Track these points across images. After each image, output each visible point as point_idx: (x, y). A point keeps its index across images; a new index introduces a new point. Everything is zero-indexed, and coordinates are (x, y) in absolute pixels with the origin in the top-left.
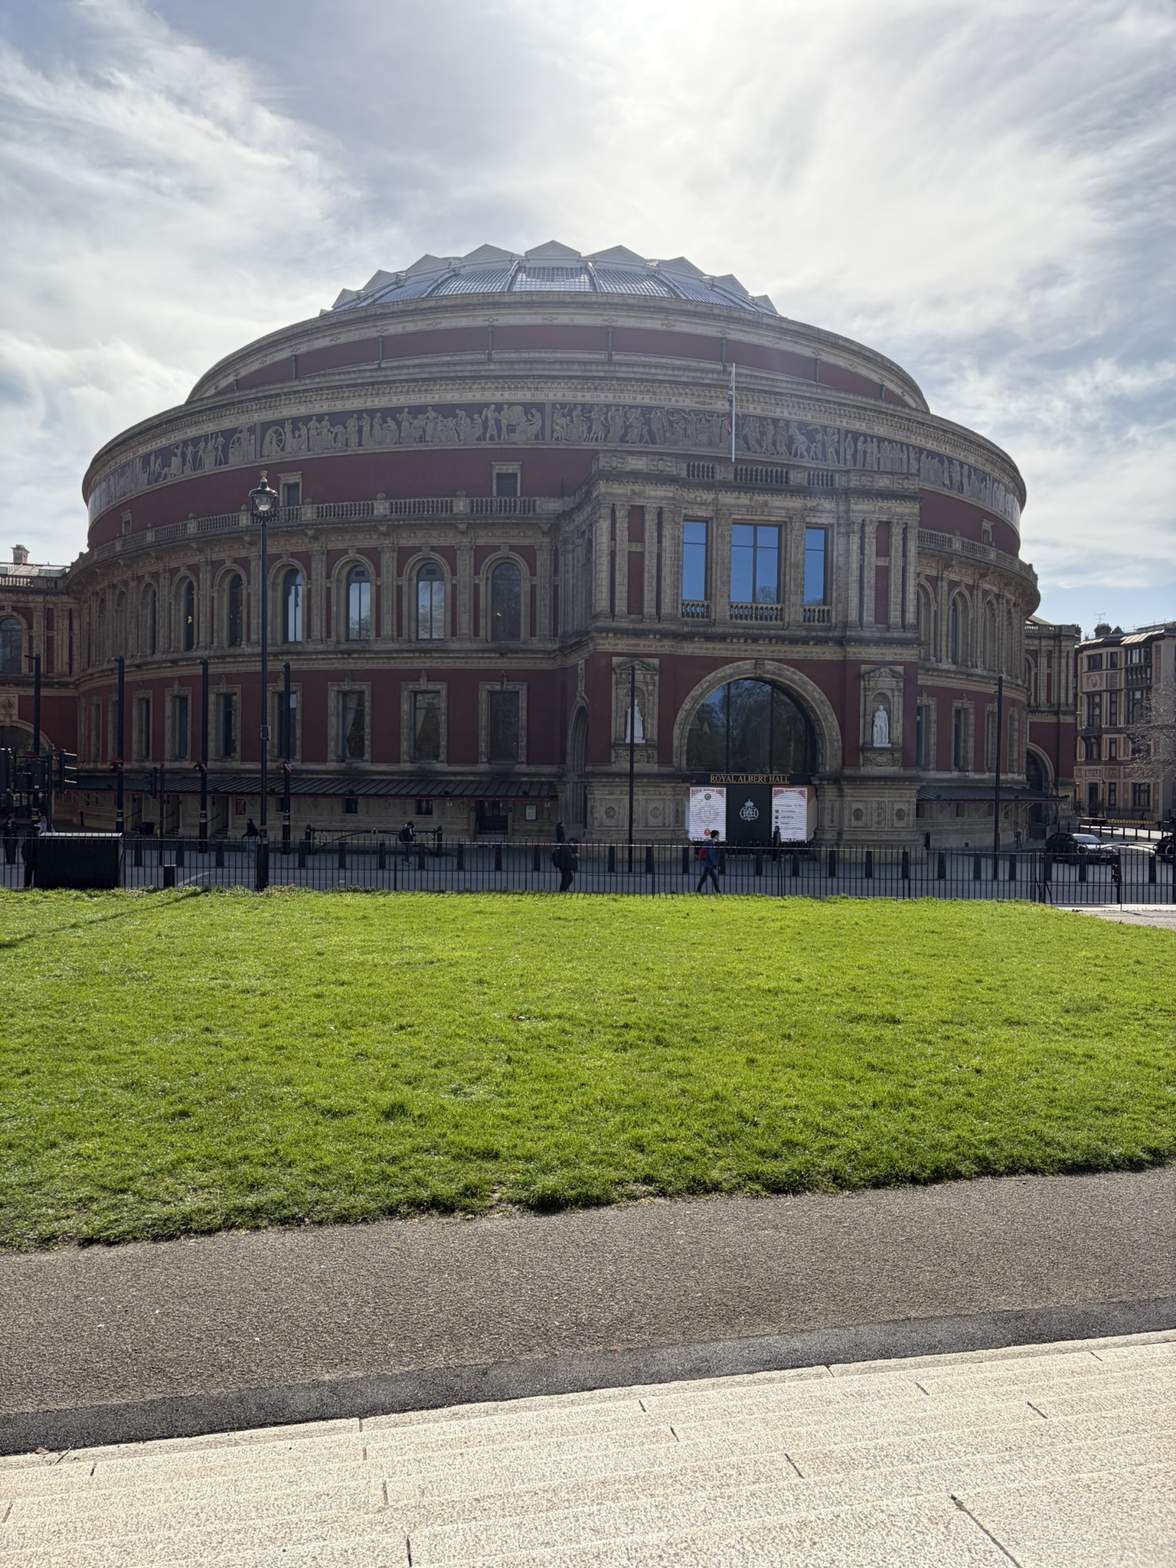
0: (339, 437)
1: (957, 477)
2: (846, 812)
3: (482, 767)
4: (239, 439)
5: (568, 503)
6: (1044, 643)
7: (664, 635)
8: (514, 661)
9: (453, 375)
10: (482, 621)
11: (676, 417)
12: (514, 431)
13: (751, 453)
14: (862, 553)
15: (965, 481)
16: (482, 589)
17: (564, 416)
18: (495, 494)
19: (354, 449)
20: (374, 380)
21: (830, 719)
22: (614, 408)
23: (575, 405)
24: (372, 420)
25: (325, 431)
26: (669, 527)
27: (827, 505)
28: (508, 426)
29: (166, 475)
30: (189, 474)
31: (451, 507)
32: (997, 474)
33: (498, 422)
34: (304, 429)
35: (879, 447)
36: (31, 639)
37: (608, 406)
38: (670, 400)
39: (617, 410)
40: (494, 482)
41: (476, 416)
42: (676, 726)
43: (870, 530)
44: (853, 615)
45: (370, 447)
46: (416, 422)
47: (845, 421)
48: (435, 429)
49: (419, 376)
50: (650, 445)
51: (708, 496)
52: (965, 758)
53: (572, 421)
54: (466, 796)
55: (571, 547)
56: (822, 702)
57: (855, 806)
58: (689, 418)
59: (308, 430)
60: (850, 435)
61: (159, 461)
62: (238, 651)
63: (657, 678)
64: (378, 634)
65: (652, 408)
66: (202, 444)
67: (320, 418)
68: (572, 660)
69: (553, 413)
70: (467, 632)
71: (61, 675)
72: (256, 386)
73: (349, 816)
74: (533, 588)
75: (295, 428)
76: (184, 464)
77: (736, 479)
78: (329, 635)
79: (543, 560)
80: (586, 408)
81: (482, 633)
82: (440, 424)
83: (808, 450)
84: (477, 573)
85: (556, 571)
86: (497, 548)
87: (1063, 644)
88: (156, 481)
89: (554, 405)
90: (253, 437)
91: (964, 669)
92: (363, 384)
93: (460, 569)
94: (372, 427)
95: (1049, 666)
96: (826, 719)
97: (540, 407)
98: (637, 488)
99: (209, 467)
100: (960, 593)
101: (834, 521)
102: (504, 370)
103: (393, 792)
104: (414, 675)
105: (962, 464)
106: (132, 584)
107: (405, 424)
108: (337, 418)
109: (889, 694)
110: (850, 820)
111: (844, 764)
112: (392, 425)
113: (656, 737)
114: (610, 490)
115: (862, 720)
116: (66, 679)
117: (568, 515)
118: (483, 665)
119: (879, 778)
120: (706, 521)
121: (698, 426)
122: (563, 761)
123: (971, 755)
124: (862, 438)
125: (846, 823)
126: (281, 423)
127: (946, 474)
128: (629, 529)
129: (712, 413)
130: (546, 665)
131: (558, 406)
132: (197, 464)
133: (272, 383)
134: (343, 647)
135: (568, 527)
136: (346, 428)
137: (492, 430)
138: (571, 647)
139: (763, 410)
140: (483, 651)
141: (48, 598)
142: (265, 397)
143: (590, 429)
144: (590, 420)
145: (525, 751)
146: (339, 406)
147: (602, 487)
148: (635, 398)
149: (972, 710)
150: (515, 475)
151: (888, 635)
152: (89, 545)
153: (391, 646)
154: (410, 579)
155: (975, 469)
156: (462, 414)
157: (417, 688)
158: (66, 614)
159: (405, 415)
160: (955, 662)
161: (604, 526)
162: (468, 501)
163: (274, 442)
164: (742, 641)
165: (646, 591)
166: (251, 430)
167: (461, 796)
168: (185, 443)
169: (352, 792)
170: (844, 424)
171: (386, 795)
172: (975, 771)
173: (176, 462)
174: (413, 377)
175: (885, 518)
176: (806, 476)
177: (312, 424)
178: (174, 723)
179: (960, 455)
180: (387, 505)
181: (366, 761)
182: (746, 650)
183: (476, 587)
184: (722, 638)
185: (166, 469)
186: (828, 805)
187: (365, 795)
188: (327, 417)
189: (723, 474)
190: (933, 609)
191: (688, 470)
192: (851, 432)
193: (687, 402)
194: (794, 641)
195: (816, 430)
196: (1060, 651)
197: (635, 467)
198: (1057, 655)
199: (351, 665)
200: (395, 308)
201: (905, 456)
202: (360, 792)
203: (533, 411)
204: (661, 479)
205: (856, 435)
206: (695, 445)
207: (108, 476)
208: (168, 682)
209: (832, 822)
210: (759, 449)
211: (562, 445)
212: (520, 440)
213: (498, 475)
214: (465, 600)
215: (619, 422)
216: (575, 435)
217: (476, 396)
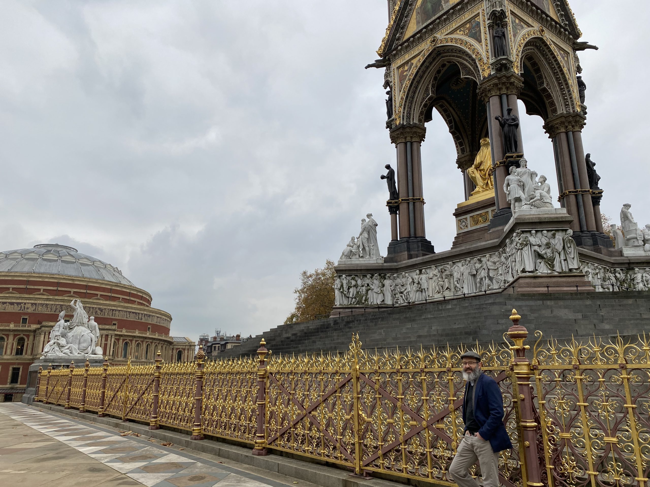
1: (140, 317)
3: (8, 386)
5: (38, 326)
6: (187, 347)
8: (20, 360)
10: (13, 351)
15: (143, 317)
16: (14, 344)
17: (41, 306)
18: (21, 323)
23: (44, 304)
28: (27, 308)
31: (9, 326)
37: (52, 304)
39: (55, 305)
40: (21, 320)
41: (19, 305)
46: (3, 306)
48: (8, 307)
53: (43, 307)
70: (8, 354)
74: (28, 344)
79: (31, 338)
80: (47, 305)
81: (13, 354)
84: (14, 340)
85: (34, 340)
86: (20, 335)
87: (192, 347)
89: (39, 304)
93: (9, 339)
97: (35, 304)
105: (142, 314)
114: (45, 329)
117: (38, 329)
118: (12, 361)
127: (137, 317)
135: (38, 331)
137: (23, 308)
138: (34, 358)
139: (90, 305)
140: (12, 358)
143: (47, 309)
144: (47, 307)
145: (20, 382)
147: (43, 328)
150: (27, 319)
155: (146, 315)
156: (15, 304)
161: (43, 336)
162: (14, 325)
170: (110, 308)
175: (107, 334)
183: (13, 343)
196: (191, 349)
205: (113, 310)
211: (40, 312)
212: (29, 311)
213: (23, 318)
214: (9, 346)
215: (55, 308)
216: (43, 310)
217: (20, 301)
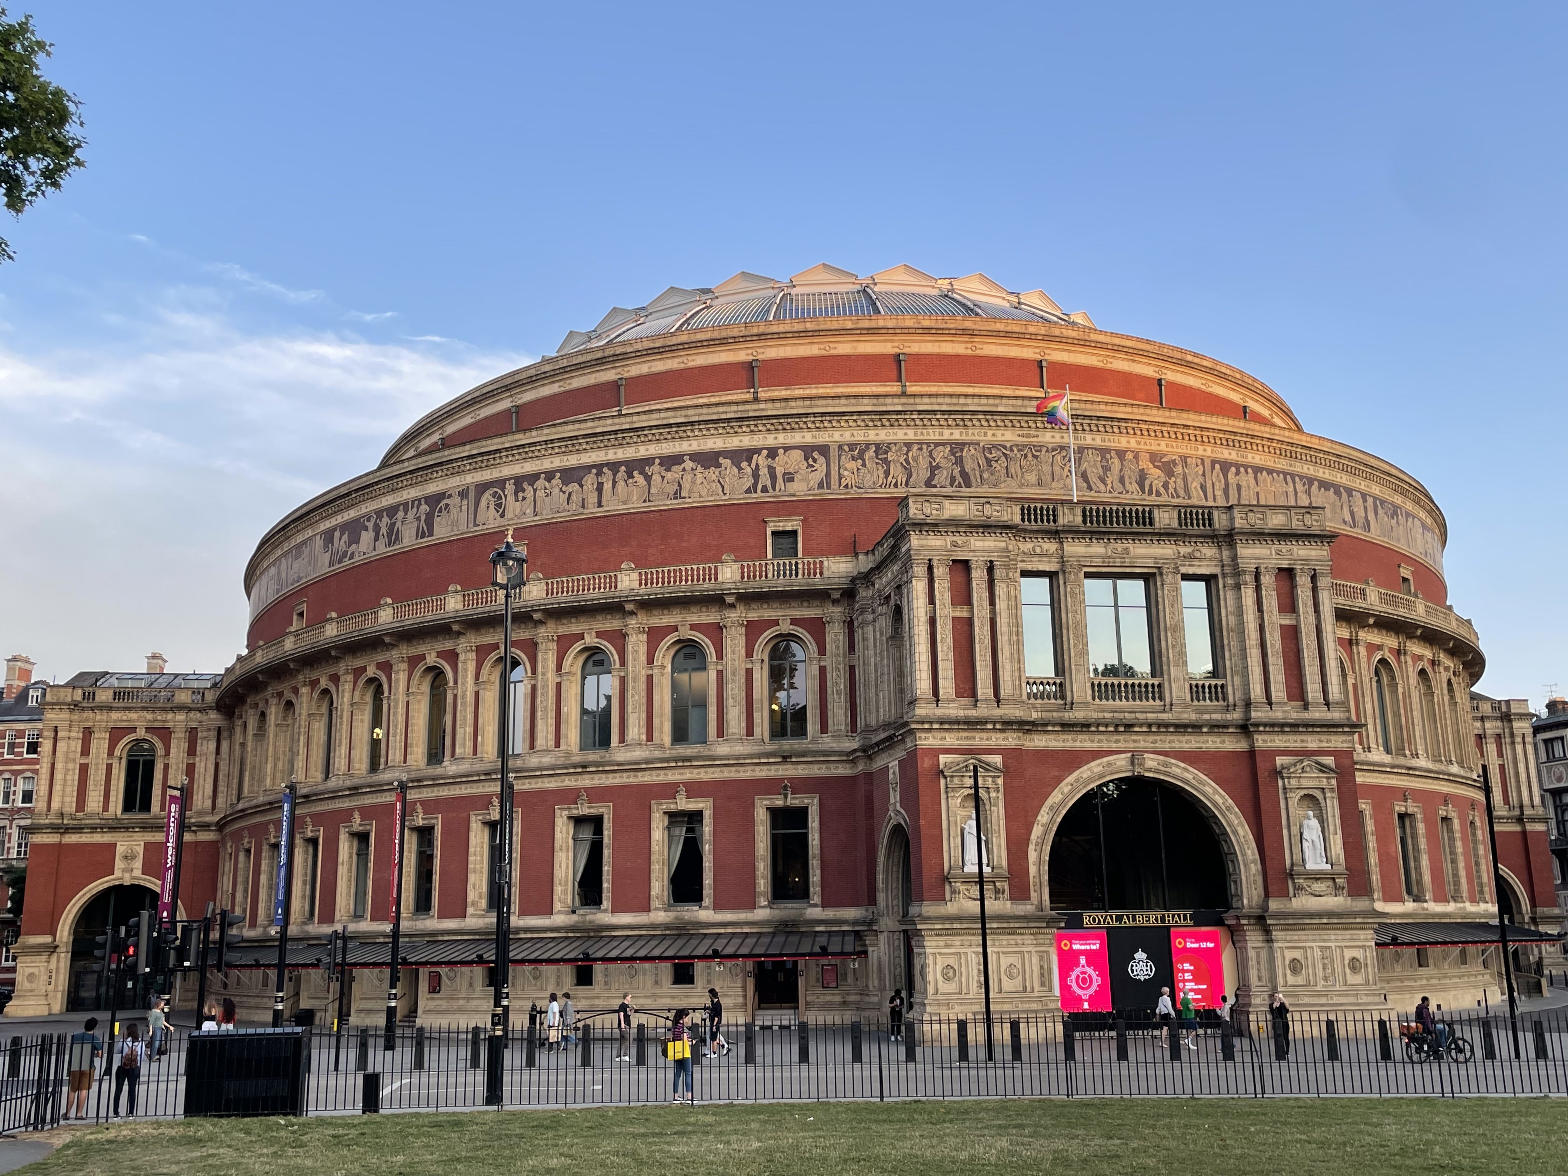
0: (574, 497)
1: (1360, 513)
2: (1279, 963)
3: (762, 913)
4: (447, 505)
5: (865, 563)
6: (1488, 725)
7: (1008, 724)
8: (800, 767)
9: (715, 417)
10: (757, 717)
11: (995, 454)
12: (791, 480)
13: (1093, 493)
14: (1260, 610)
15: (1371, 516)
16: (756, 675)
17: (853, 459)
18: (770, 556)
19: (592, 510)
20: (617, 428)
21: (1240, 831)
22: (916, 447)
23: (868, 445)
24: (615, 475)
25: (556, 491)
26: (1003, 585)
27: (1209, 551)
28: (785, 474)
29: (352, 555)
30: (382, 549)
31: (716, 574)
32: (1409, 506)
33: (772, 471)
34: (529, 491)
35: (1256, 478)
36: (166, 767)
37: (909, 445)
38: (985, 434)
39: (921, 449)
40: (769, 542)
41: (744, 464)
42: (1032, 847)
43: (1267, 580)
44: (1257, 690)
45: (612, 506)
46: (669, 475)
47: (1209, 449)
48: (693, 482)
49: (672, 421)
50: (964, 489)
51: (1050, 546)
52: (1419, 882)
53: (864, 465)
54: (743, 956)
55: (870, 617)
56: (1228, 809)
57: (1289, 955)
58: (1011, 455)
59: (535, 491)
60: (1217, 466)
61: (345, 537)
62: (438, 771)
63: (1000, 781)
64: (622, 740)
65: (964, 444)
66: (401, 514)
67: (550, 475)
68: (879, 763)
69: (840, 456)
70: (736, 731)
71: (200, 813)
72: (470, 442)
73: (583, 990)
74: (822, 670)
75: (519, 489)
76: (376, 539)
77: (1085, 522)
78: (558, 744)
79: (835, 635)
80: (881, 448)
81: (757, 731)
82: (699, 476)
83: (1166, 486)
84: (749, 654)
85: (852, 648)
86: (776, 623)
87: (1516, 725)
88: (340, 562)
89: (840, 447)
90: (465, 502)
91: (1401, 761)
92: (603, 434)
93: (727, 651)
94: (614, 483)
95: (1500, 755)
96: (1235, 832)
97: (824, 450)
98: (959, 539)
99: (409, 540)
100: (1383, 661)
101: (1216, 570)
102: (778, 409)
103: (642, 953)
104: (669, 790)
105: (1364, 496)
106: (304, 690)
107: (656, 478)
108: (571, 475)
109: (1318, 794)
110: (1285, 975)
111: (1267, 895)
112: (639, 478)
113: (1004, 863)
114: (924, 542)
115: (1285, 832)
116: (208, 819)
117: (866, 578)
118: (761, 773)
119: (1320, 915)
120: (1051, 575)
121: (1023, 463)
122: (872, 900)
123: (1427, 878)
124: (1233, 469)
125: (1280, 980)
126: (501, 483)
127: (1346, 509)
128: (951, 589)
129: (1039, 447)
130: (843, 770)
131: (846, 448)
132: (393, 536)
133: (490, 437)
134: (576, 759)
135: (864, 593)
136: (581, 486)
137: (765, 479)
138: (877, 744)
139: (1103, 440)
140: (760, 755)
141: (192, 715)
142: (481, 454)
143: (887, 473)
144: (886, 462)
145: (818, 889)
146: (573, 461)
147: (915, 541)
148: (941, 434)
149: (1419, 816)
150: (795, 532)
151: (1306, 716)
152: (248, 647)
153: (638, 754)
154: (663, 667)
155: (1382, 502)
156: (726, 462)
157: (673, 807)
158: (213, 734)
159: (656, 468)
160: (1388, 751)
161: (919, 587)
162: (736, 566)
163: (492, 507)
164: (1111, 729)
165: (978, 668)
166: (463, 494)
167: (734, 956)
168: (379, 513)
169: (587, 957)
170: (1209, 453)
171: (632, 959)
172: (1436, 900)
173: (366, 537)
174: (665, 422)
175: (1285, 565)
176: (1176, 515)
177: (541, 483)
178: (350, 870)
179: (1360, 484)
180: (635, 576)
181: (606, 911)
182: (1117, 741)
183: (749, 673)
184: (1084, 726)
185: (354, 546)
186: (1252, 953)
187: (604, 960)
188: (558, 475)
189: (1068, 518)
190: (1350, 681)
191: (1023, 514)
192: (1219, 462)
193: (1009, 436)
194: (1182, 728)
195: (1174, 461)
196: (1512, 735)
197: (954, 513)
198: (1508, 740)
199: (586, 781)
200: (639, 346)
201: (1291, 489)
202: (600, 954)
203: (816, 454)
204: (987, 527)
205: (1225, 466)
206: (1021, 486)
207: (279, 559)
208: (347, 815)
209: (1260, 978)
210: (1102, 487)
211: (853, 493)
212: (799, 489)
213: (774, 533)
214: (735, 690)
215: (924, 462)
216: (868, 481)
217: (744, 441)
